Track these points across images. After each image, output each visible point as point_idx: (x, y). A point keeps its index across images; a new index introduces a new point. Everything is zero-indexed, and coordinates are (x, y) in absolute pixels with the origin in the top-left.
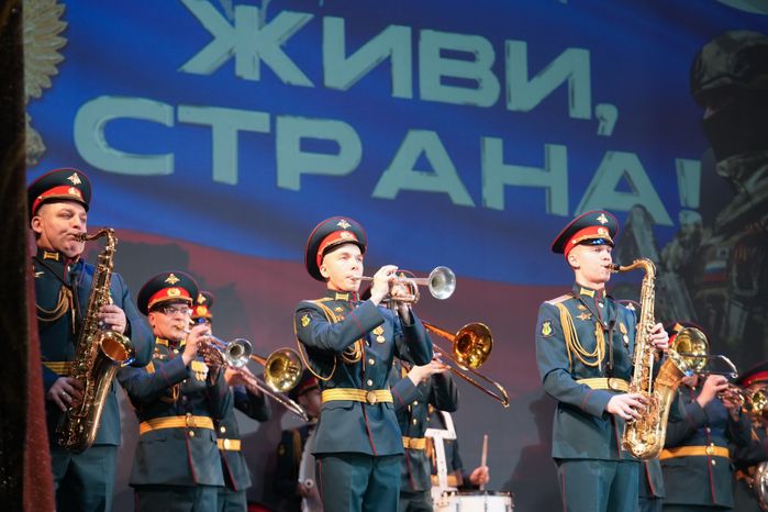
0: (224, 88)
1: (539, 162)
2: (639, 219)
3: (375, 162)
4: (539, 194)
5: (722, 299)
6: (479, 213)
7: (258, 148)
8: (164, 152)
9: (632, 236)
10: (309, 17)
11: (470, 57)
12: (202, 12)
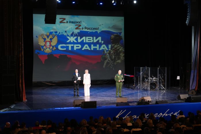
0: (70, 43)
1: (96, 46)
2: (105, 50)
3: (82, 47)
4: (96, 48)
6: (91, 51)
7: (73, 47)
8: (65, 48)
10: (77, 37)
11: (90, 38)
12: (68, 37)
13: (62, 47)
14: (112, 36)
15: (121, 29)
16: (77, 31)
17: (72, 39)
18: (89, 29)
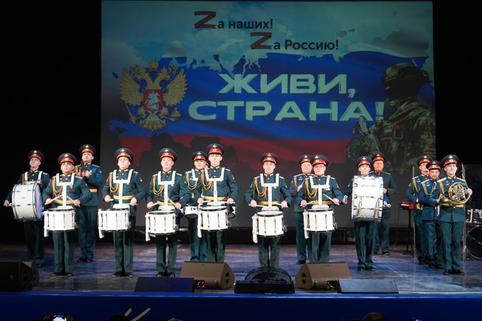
0: (232, 96)
1: (328, 107)
2: (362, 120)
3: (275, 111)
4: (328, 115)
5: (390, 140)
6: (308, 123)
7: (240, 111)
8: (213, 114)
9: (359, 125)
10: (256, 75)
11: (307, 80)
12: (225, 77)
13: (201, 110)
14: (389, 71)
15: (425, 46)
16: (255, 56)
17: (239, 83)
18: (301, 46)
